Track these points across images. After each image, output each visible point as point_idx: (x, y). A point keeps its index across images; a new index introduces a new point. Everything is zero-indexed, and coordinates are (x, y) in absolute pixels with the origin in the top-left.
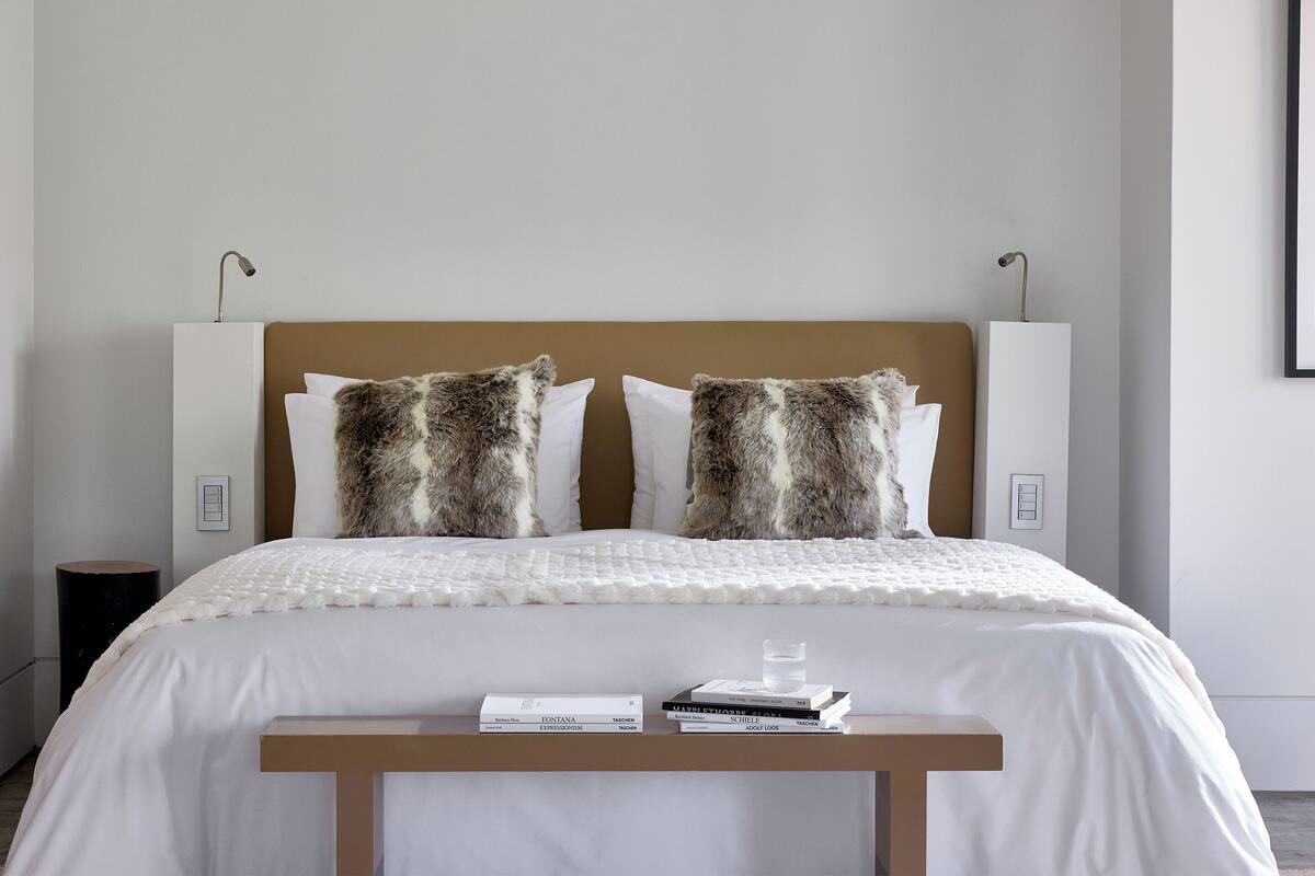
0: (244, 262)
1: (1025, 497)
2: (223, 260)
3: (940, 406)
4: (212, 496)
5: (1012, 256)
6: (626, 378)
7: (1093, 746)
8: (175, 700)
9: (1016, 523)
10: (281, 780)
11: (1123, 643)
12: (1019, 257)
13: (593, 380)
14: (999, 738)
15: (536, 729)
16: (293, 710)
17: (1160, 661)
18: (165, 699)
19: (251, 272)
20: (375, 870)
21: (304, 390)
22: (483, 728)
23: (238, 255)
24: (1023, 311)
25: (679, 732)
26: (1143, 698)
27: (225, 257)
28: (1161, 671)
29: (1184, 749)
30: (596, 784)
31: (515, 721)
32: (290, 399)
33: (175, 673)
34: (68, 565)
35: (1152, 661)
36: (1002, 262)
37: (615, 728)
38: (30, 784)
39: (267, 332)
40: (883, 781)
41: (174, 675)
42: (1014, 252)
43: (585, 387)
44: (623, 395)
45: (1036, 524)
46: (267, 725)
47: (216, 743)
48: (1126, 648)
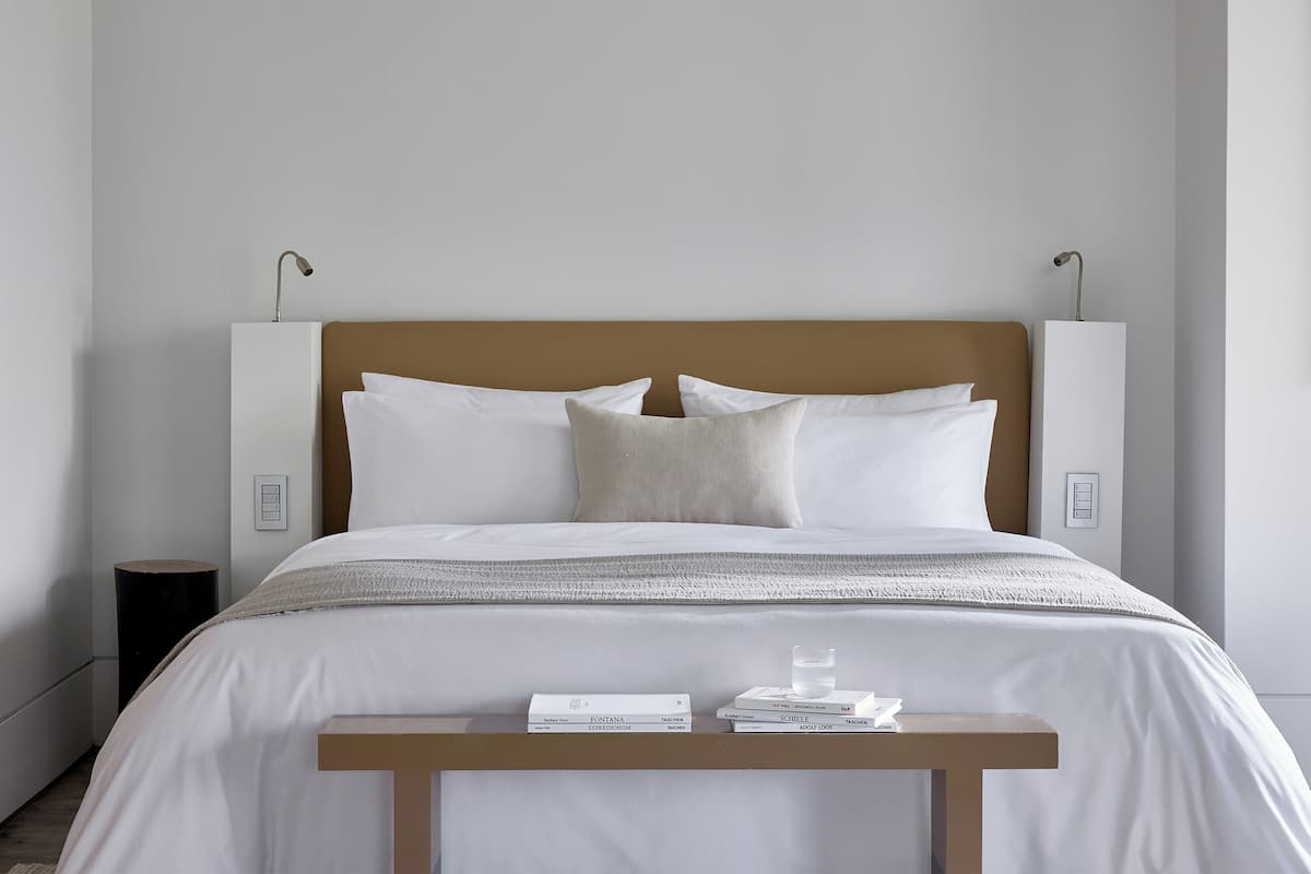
0: (302, 262)
1: (1082, 496)
2: (281, 259)
3: (995, 402)
4: (269, 495)
5: (1067, 256)
6: (682, 378)
7: (1149, 744)
8: (233, 697)
9: (1071, 522)
10: (338, 778)
11: (1179, 642)
12: (1074, 257)
13: (649, 380)
14: (1054, 737)
15: (585, 729)
16: (351, 709)
17: (1218, 661)
18: (223, 697)
19: (309, 272)
20: (432, 868)
21: (362, 388)
22: (531, 729)
23: (296, 255)
24: (1078, 309)
25: (732, 731)
26: (1200, 698)
27: (283, 255)
28: (1219, 671)
29: (1239, 746)
30: (652, 782)
31: (564, 722)
32: (349, 398)
33: (233, 672)
34: (124, 564)
35: (1207, 659)
36: (1057, 262)
37: (664, 729)
38: (87, 783)
39: (326, 331)
40: (939, 779)
41: (232, 673)
42: (1068, 251)
43: (642, 386)
44: (679, 394)
45: (1090, 523)
46: (324, 724)
47: (274, 741)
48: (1180, 646)
